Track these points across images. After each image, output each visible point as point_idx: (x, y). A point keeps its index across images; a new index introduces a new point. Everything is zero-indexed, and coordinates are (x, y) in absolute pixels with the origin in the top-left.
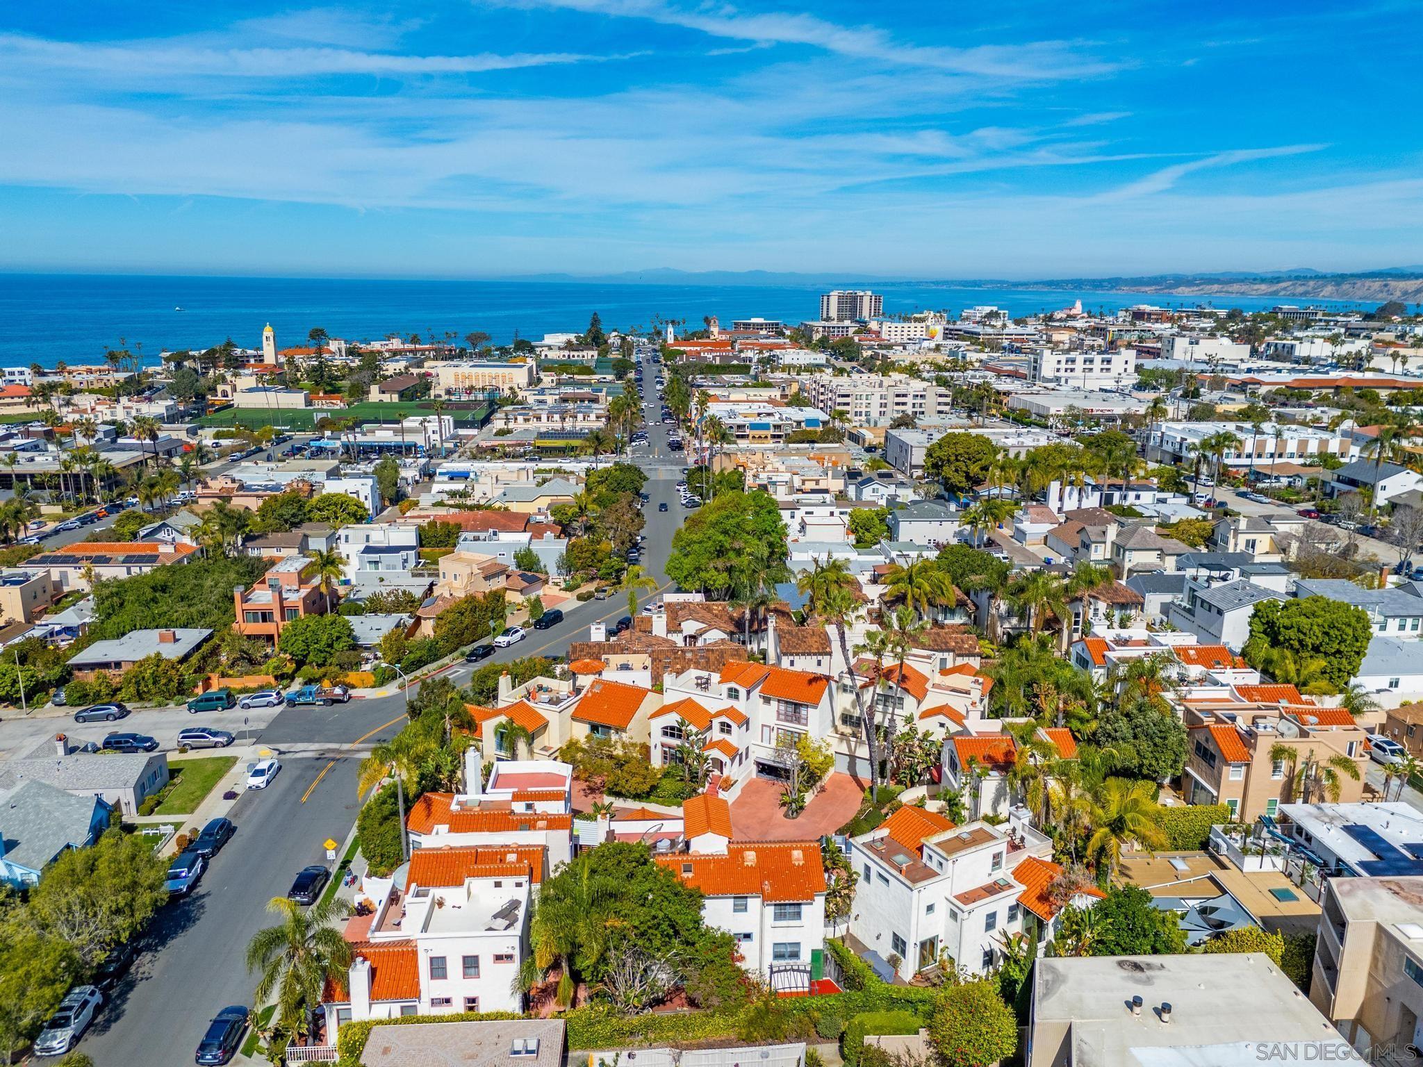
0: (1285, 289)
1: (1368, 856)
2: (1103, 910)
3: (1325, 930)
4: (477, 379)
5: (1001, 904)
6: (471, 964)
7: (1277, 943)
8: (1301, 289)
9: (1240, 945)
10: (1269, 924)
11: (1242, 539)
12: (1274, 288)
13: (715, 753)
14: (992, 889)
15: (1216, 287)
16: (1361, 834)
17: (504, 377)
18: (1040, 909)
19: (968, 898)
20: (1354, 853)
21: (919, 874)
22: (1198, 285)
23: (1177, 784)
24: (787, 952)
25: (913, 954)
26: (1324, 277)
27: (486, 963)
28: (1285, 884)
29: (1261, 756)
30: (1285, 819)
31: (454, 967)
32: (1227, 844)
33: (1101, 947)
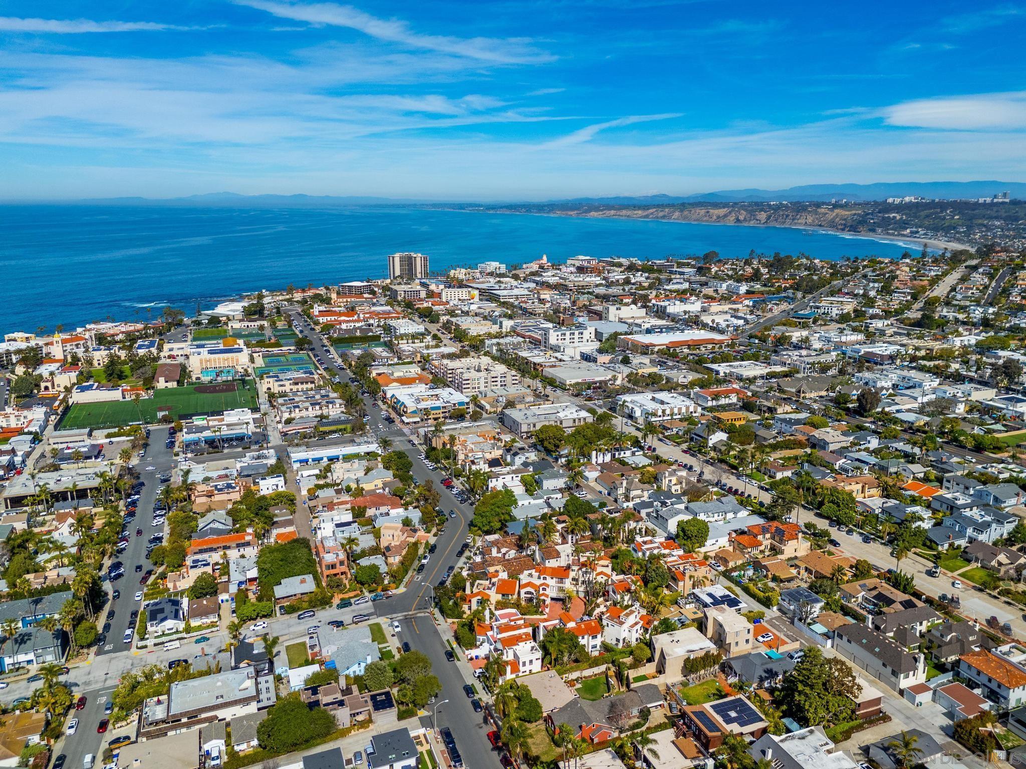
0: (652, 213)
1: (712, 601)
2: (660, 623)
3: (704, 620)
4: (219, 363)
5: (638, 627)
6: (531, 662)
7: (696, 624)
8: (661, 214)
9: (688, 626)
10: (693, 620)
11: (667, 479)
12: (646, 213)
13: (543, 598)
14: (636, 624)
15: (613, 212)
16: (710, 595)
17: (232, 359)
18: (647, 626)
19: (632, 626)
20: (708, 600)
21: (622, 623)
22: (602, 211)
23: (667, 587)
24: (594, 647)
25: (621, 642)
26: (673, 206)
27: (534, 661)
28: (695, 610)
29: (687, 578)
30: (693, 593)
31: (528, 663)
32: (682, 602)
33: (662, 632)
